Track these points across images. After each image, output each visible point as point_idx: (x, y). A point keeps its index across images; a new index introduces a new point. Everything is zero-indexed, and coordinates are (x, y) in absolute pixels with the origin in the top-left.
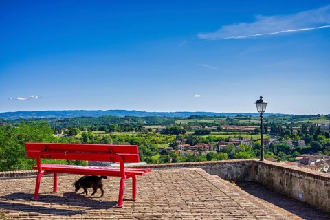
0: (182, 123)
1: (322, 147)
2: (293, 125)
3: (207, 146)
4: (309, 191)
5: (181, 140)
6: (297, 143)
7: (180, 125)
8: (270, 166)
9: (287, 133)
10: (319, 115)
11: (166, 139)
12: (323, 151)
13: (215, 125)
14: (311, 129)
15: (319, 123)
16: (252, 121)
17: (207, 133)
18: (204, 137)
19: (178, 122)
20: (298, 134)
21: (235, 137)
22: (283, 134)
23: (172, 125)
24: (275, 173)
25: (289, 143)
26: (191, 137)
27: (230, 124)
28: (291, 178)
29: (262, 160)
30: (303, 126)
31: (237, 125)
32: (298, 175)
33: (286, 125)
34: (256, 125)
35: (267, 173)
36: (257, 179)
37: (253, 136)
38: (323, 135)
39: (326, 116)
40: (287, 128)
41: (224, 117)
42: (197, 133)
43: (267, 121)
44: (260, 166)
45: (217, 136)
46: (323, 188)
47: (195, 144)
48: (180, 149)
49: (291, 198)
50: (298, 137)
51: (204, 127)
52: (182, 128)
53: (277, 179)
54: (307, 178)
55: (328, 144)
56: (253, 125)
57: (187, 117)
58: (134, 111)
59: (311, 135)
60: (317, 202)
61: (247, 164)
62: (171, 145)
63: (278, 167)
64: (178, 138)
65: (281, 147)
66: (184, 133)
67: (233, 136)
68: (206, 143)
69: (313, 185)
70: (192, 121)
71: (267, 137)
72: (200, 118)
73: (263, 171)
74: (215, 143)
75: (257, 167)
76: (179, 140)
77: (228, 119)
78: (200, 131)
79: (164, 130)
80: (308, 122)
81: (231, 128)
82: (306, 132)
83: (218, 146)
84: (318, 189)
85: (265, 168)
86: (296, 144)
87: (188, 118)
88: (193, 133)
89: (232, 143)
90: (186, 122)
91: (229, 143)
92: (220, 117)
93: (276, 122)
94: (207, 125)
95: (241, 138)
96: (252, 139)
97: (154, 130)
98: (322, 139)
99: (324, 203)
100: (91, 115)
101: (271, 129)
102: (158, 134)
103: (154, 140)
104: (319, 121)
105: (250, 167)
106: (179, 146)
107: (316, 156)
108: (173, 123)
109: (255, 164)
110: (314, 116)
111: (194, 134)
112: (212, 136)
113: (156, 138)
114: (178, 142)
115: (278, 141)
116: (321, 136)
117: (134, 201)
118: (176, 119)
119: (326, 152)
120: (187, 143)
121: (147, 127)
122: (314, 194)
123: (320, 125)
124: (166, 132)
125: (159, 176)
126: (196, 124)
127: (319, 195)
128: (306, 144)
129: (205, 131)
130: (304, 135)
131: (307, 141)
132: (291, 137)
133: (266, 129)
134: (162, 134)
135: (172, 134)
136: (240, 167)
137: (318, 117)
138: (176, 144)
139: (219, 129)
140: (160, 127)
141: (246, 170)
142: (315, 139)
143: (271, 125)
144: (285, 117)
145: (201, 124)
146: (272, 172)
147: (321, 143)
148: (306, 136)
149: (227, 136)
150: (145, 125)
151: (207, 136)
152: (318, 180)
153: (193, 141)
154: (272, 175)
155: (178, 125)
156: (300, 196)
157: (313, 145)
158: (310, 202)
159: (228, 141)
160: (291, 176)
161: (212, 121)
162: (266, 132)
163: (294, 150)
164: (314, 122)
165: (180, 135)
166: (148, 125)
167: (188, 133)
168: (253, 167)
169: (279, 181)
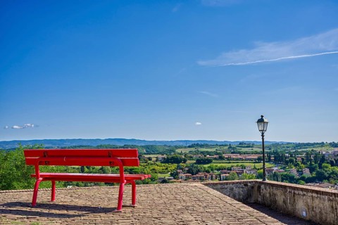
0: (183, 152)
1: (327, 176)
2: (296, 153)
3: (209, 176)
4: (313, 208)
5: (182, 169)
6: (302, 171)
7: (181, 154)
8: (273, 185)
9: (291, 161)
10: (323, 143)
11: (167, 169)
12: (328, 180)
13: (217, 154)
14: (315, 157)
15: (324, 151)
16: (255, 149)
17: (209, 161)
18: (206, 166)
19: (179, 151)
20: (303, 163)
21: (237, 166)
22: (287, 163)
23: (173, 153)
24: (278, 192)
25: (293, 171)
26: (192, 166)
27: (232, 153)
28: (294, 196)
29: (264, 180)
30: (307, 154)
31: (240, 153)
32: (301, 192)
33: (289, 153)
34: (259, 153)
35: (270, 193)
36: (260, 199)
37: (256, 164)
38: (328, 163)
39: (330, 144)
40: (291, 156)
41: (226, 145)
42: (199, 162)
43: (270, 149)
44: (262, 186)
45: (219, 165)
46: (327, 203)
47: (197, 173)
48: (181, 178)
49: (295, 216)
50: (302, 165)
51: (205, 156)
52: (183, 157)
53: (280, 199)
54: (310, 194)
55: (333, 173)
56: (256, 153)
57: (188, 145)
58: (133, 140)
59: (315, 163)
60: (321, 218)
61: (249, 184)
62: (172, 175)
63: (281, 186)
64: (179, 168)
65: (285, 176)
66: (185, 162)
67: (235, 164)
68: (208, 172)
69: (317, 201)
70: (193, 149)
71: (270, 166)
72: (202, 146)
73: (266, 191)
74: (217, 172)
75: (259, 187)
76: (180, 169)
77: (230, 147)
78: (202, 160)
79: (164, 158)
80: (312, 150)
81: (233, 156)
82: (311, 160)
83: (220, 175)
84: (321, 206)
85: (268, 188)
86: (300, 172)
87: (189, 147)
88: (195, 161)
89: (234, 172)
90: (187, 150)
91: (232, 172)
92: (222, 145)
93: (279, 150)
94: (209, 153)
95: (244, 167)
96: (255, 168)
97: (154, 159)
98: (327, 167)
99: (328, 220)
100: (89, 144)
101: (275, 157)
102: (158, 163)
103: (154, 169)
104: (323, 148)
105: (253, 187)
106: (180, 175)
107: (321, 185)
108: (174, 151)
109: (257, 185)
110: (318, 144)
111: (195, 163)
112: (214, 165)
113: (156, 167)
114: (179, 171)
115: (282, 170)
116: (326, 165)
117: (134, 207)
118: (177, 147)
119: (332, 180)
120: (188, 172)
121: (146, 156)
122: (318, 211)
123: (324, 153)
124: (166, 161)
125: (159, 190)
126: (197, 153)
127: (323, 212)
128: (311, 172)
129: (207, 160)
130: (309, 163)
131: (312, 170)
132: (296, 166)
133: (269, 157)
134: (162, 163)
135: (172, 163)
136: (243, 188)
137: (322, 144)
138: (177, 174)
139: (221, 158)
140: (160, 156)
141: (248, 190)
142: (320, 167)
143: (274, 153)
144: (289, 145)
145: (202, 153)
146: (275, 192)
147: (326, 171)
148: (311, 164)
149: (229, 165)
150: (145, 154)
151: (209, 165)
152: (321, 196)
153: (195, 170)
154: (275, 195)
155: (178, 153)
156: (304, 214)
157: (318, 173)
158: (314, 219)
159: (231, 170)
160: (294, 193)
161: (214, 150)
162: (269, 161)
163: (299, 179)
164: (318, 149)
165: (181, 164)
166: (148, 154)
167: (189, 162)
168: (256, 188)
169: (282, 200)
